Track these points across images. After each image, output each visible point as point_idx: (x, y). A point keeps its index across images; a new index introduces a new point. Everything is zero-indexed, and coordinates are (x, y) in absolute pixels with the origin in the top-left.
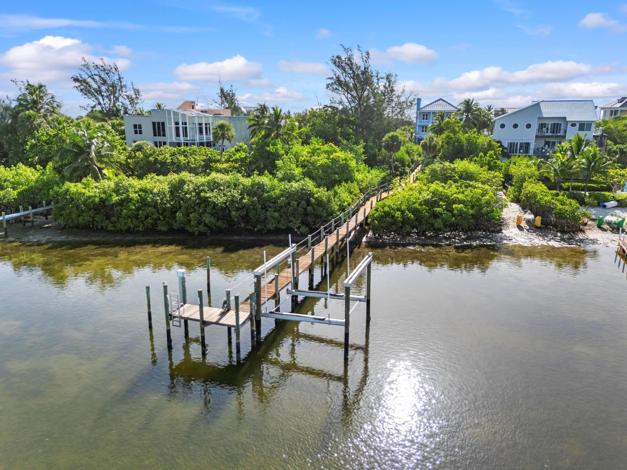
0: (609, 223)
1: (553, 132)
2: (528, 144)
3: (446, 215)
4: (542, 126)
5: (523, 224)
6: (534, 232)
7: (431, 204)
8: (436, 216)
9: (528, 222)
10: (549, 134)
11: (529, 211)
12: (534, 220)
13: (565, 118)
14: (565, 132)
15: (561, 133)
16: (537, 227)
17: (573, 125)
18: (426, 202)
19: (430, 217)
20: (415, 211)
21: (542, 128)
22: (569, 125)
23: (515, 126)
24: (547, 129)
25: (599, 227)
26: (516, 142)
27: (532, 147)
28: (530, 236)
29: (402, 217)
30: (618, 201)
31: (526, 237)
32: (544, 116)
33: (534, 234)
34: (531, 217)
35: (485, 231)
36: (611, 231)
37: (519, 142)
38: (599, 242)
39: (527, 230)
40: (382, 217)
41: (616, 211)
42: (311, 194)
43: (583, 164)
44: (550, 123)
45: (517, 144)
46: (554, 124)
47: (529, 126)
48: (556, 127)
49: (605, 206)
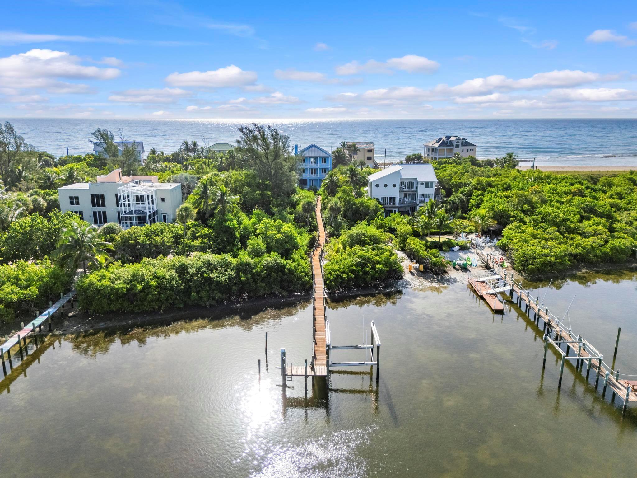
0: (459, 265)
1: (409, 188)
2: (394, 198)
3: (372, 272)
4: (401, 184)
5: (413, 270)
6: (421, 276)
7: (362, 265)
8: (365, 273)
9: (416, 269)
10: (406, 189)
11: (415, 261)
12: (419, 267)
13: (416, 179)
14: (417, 188)
15: (414, 189)
16: (421, 272)
17: (422, 184)
18: (358, 265)
19: (363, 275)
20: (353, 271)
21: (401, 186)
22: (419, 184)
23: (386, 186)
24: (405, 186)
25: (454, 268)
26: (387, 197)
27: (397, 200)
28: (420, 279)
29: (348, 277)
30: (460, 246)
31: (418, 281)
32: (403, 177)
33: (422, 277)
34: (417, 265)
35: (394, 279)
36: (461, 270)
37: (389, 197)
38: (458, 280)
39: (417, 274)
40: (335, 279)
41: (460, 253)
42: (284, 267)
43: (438, 222)
44: (407, 181)
45: (388, 198)
46: (410, 182)
47: (394, 186)
48: (410, 184)
49: (453, 251)
